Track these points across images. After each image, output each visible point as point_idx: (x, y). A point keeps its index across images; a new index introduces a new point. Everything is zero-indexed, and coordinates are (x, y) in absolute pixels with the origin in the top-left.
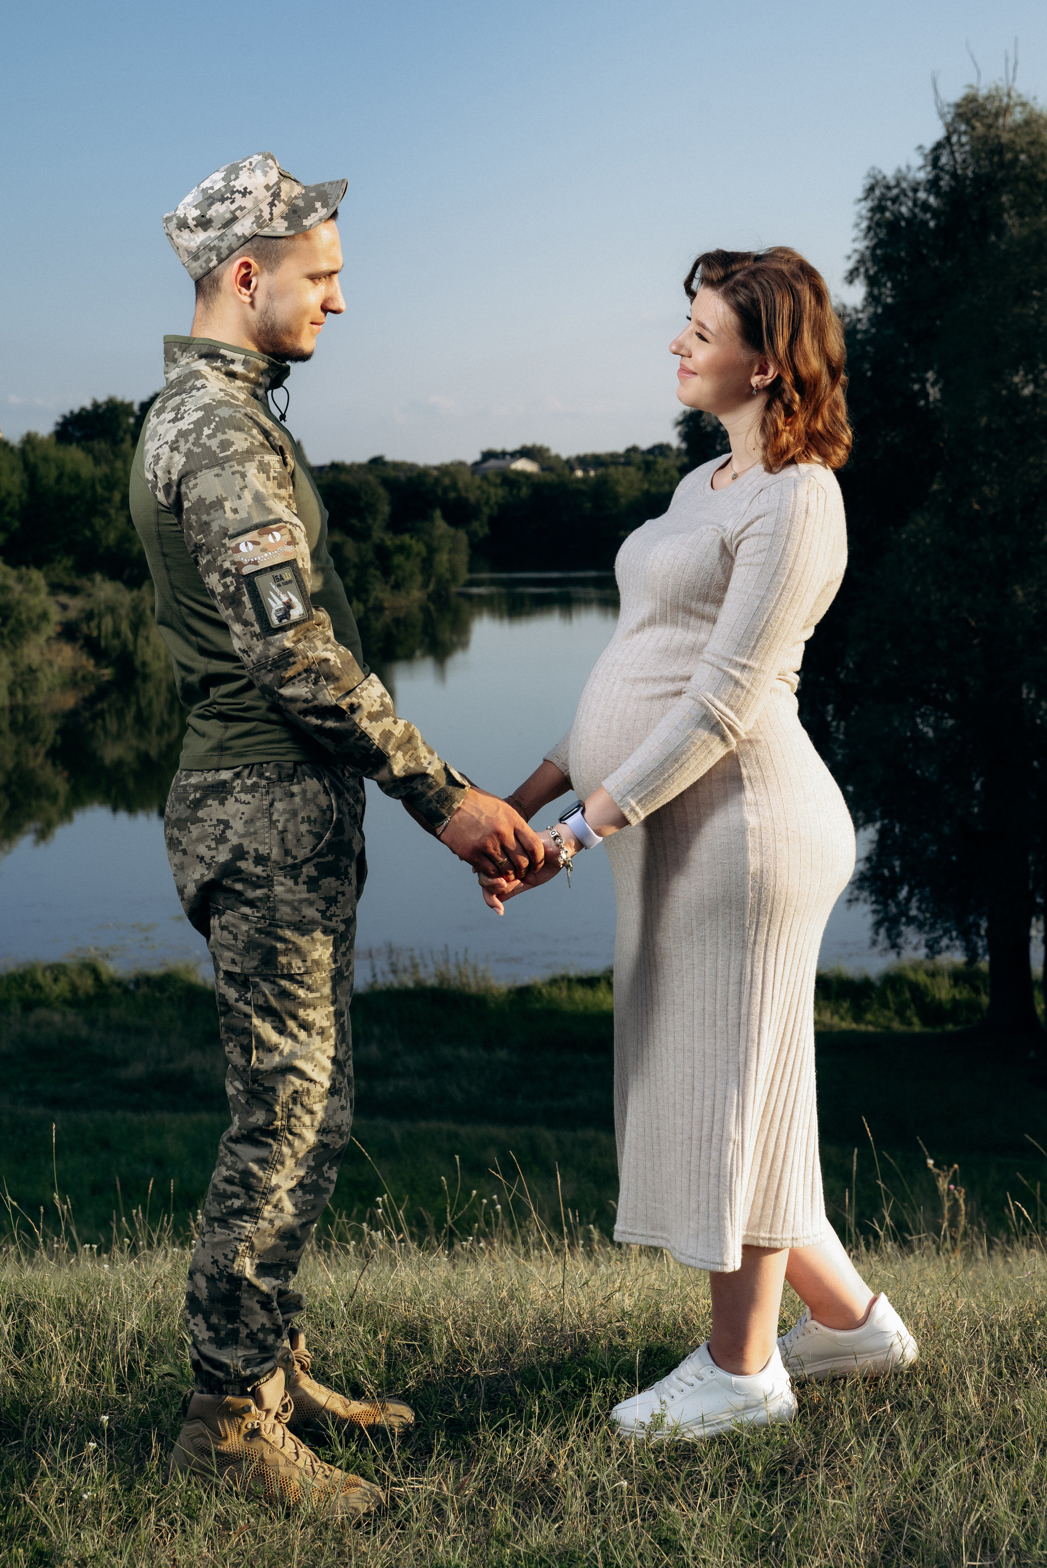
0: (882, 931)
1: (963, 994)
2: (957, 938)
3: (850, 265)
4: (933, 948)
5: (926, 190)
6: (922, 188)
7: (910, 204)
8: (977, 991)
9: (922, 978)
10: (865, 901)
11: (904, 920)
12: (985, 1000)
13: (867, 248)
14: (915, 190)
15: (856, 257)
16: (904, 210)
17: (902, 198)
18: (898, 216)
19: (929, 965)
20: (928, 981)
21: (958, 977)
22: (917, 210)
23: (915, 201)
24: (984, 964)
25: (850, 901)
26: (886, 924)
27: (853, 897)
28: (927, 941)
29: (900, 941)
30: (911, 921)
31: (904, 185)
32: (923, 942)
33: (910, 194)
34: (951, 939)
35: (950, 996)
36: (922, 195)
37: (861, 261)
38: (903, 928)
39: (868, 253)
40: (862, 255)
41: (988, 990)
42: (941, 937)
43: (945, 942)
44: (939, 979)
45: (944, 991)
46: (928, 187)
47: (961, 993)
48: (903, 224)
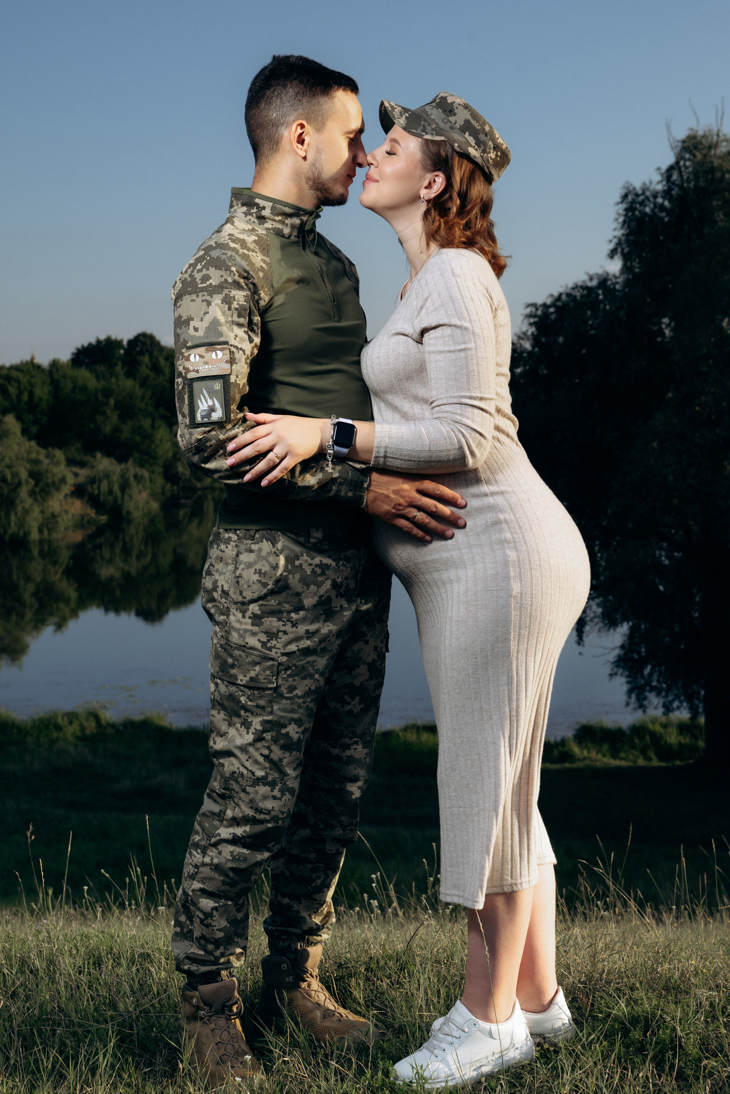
0: (633, 696)
1: (685, 740)
2: (684, 701)
3: (611, 246)
4: (668, 708)
5: (662, 197)
6: (659, 195)
7: (652, 206)
8: (696, 738)
9: (658, 728)
10: (622, 675)
11: (648, 688)
12: (701, 744)
13: (623, 235)
14: (655, 197)
15: (615, 241)
16: (647, 210)
17: (647, 202)
18: (644, 214)
19: (663, 719)
20: (662, 731)
21: (682, 728)
22: (656, 210)
23: (655, 204)
24: (702, 720)
25: (611, 675)
26: (636, 691)
27: (614, 672)
28: (664, 703)
29: (646, 703)
30: (652, 689)
31: (648, 193)
32: (661, 704)
33: (652, 199)
34: (681, 702)
35: (677, 742)
36: (660, 200)
37: (619, 244)
38: (647, 694)
39: (623, 238)
40: (620, 240)
41: (704, 737)
42: (673, 701)
43: (676, 704)
44: (670, 730)
45: (673, 738)
46: (664, 194)
47: (684, 739)
48: (647, 219)
